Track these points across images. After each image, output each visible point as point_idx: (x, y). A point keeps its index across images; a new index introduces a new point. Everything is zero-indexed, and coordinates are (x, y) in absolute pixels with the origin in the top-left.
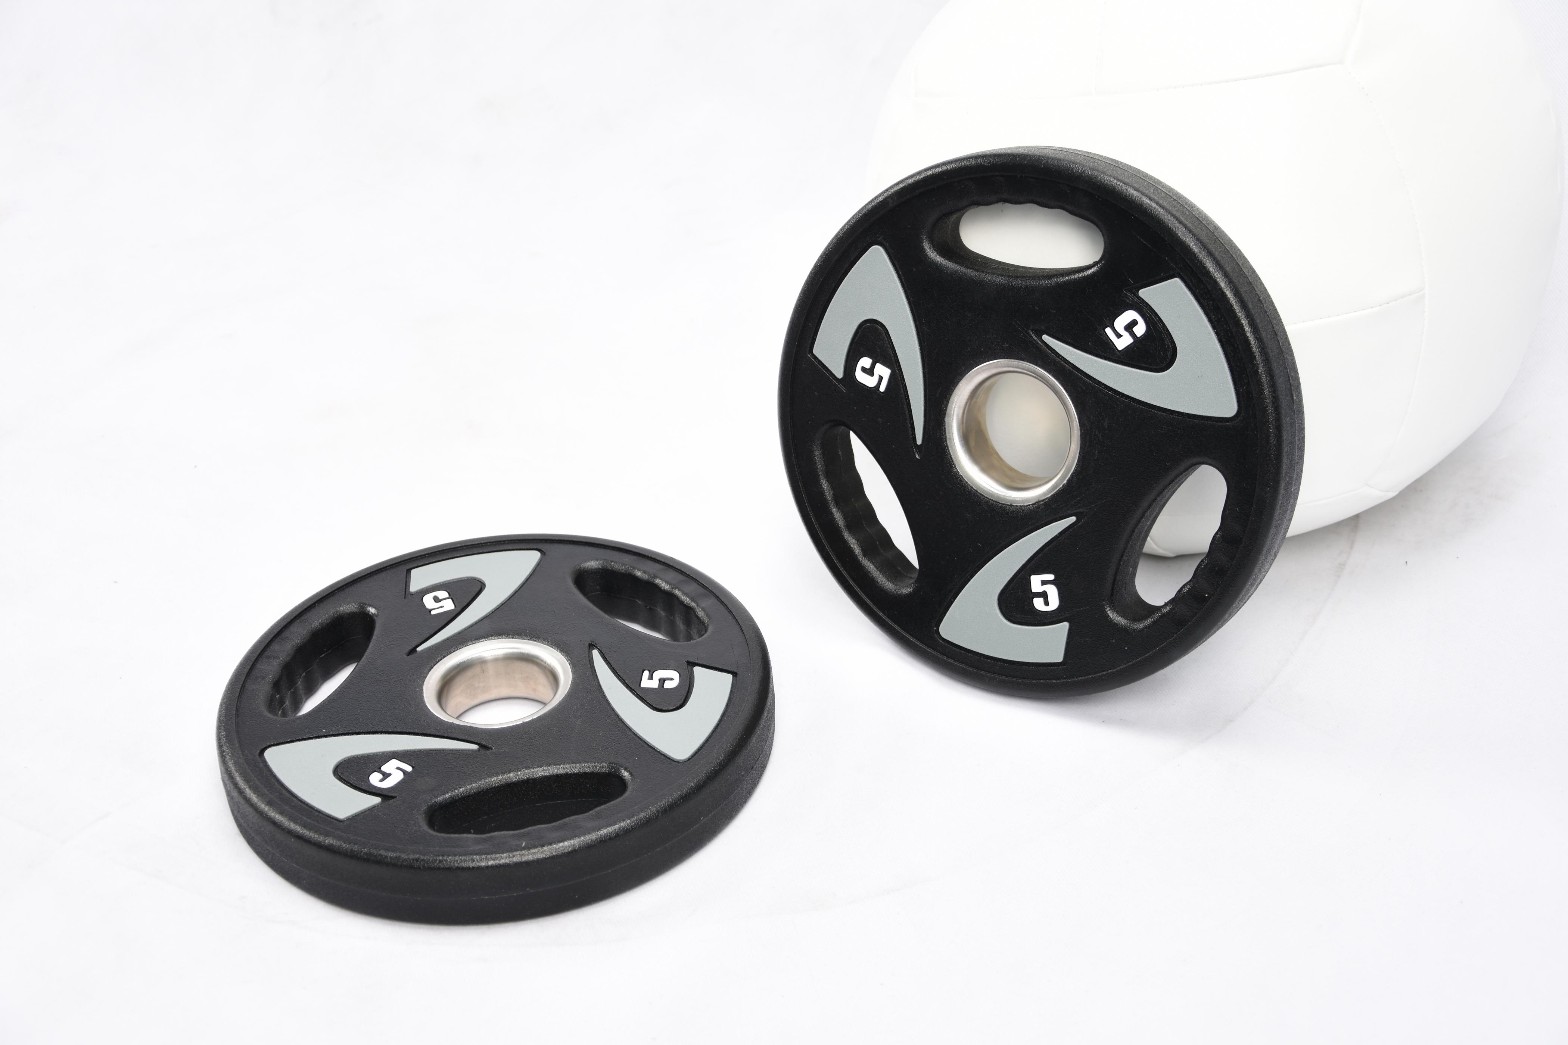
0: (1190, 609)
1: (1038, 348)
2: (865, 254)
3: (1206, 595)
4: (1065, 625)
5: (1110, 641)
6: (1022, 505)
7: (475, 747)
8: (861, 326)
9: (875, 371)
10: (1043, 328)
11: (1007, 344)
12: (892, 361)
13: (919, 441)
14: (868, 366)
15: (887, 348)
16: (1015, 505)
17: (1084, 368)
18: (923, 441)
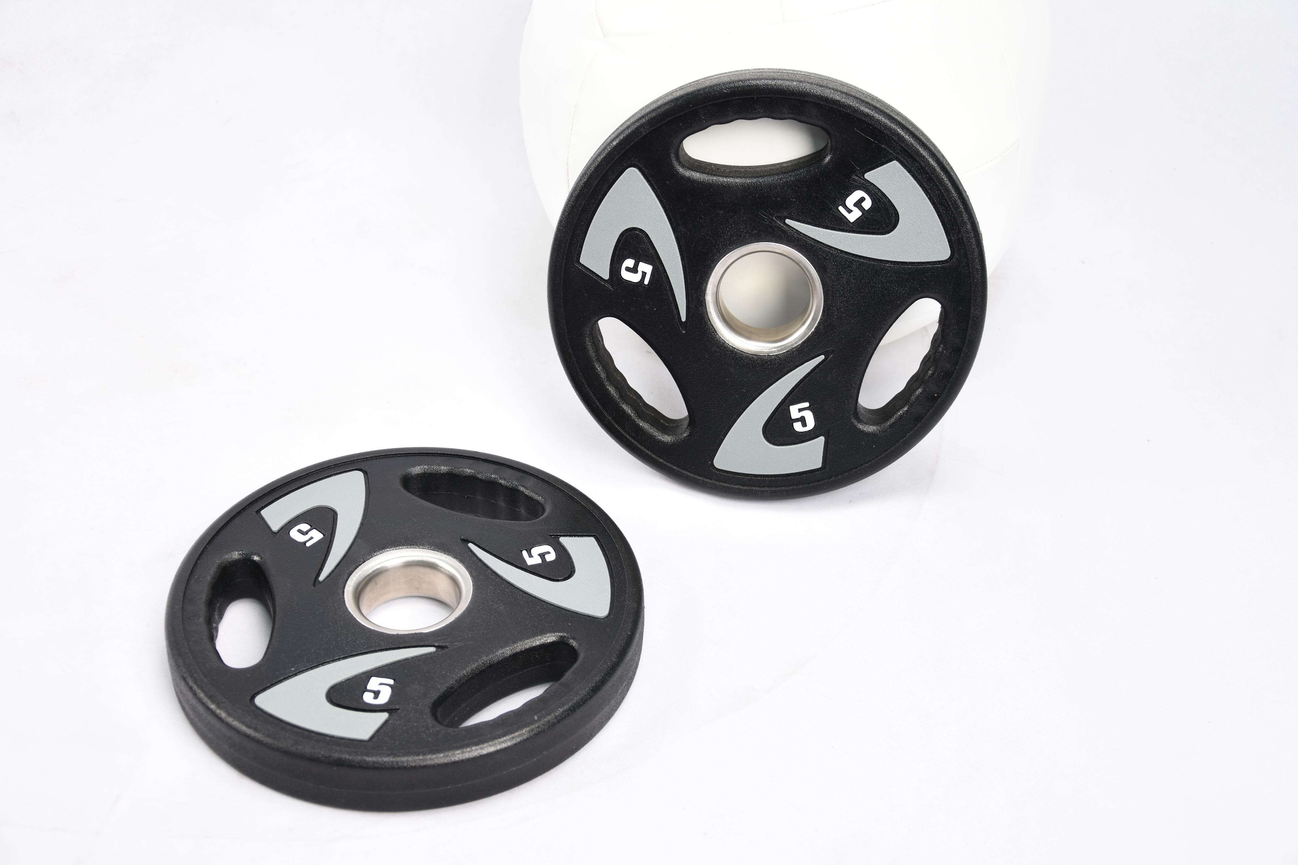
0: (924, 408)
1: (783, 231)
2: (622, 176)
3: (936, 395)
4: (822, 439)
5: (861, 444)
6: (777, 353)
7: (432, 649)
8: (622, 235)
9: (639, 269)
10: (785, 214)
11: (755, 231)
12: (653, 258)
13: (684, 319)
14: (631, 266)
15: (648, 249)
16: (771, 354)
17: (823, 240)
18: (687, 318)
